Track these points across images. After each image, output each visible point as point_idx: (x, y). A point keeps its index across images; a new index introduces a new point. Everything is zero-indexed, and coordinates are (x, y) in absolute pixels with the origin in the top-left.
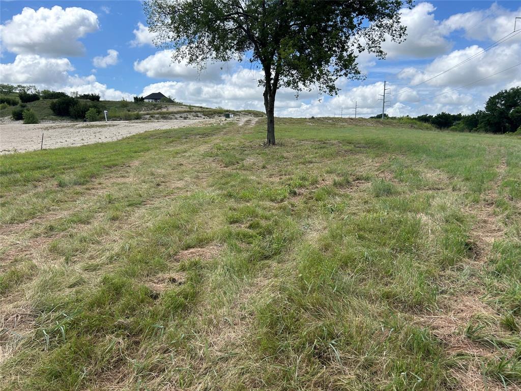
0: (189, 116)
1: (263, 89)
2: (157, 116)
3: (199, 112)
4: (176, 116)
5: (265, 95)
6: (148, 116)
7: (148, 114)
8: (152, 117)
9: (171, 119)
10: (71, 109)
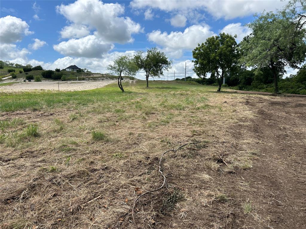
0: (104, 79)
1: (146, 77)
2: (91, 78)
3: (108, 77)
4: (99, 79)
5: (146, 78)
6: (88, 79)
7: (87, 78)
8: (89, 79)
9: (97, 80)
10: (53, 75)
